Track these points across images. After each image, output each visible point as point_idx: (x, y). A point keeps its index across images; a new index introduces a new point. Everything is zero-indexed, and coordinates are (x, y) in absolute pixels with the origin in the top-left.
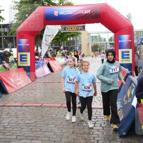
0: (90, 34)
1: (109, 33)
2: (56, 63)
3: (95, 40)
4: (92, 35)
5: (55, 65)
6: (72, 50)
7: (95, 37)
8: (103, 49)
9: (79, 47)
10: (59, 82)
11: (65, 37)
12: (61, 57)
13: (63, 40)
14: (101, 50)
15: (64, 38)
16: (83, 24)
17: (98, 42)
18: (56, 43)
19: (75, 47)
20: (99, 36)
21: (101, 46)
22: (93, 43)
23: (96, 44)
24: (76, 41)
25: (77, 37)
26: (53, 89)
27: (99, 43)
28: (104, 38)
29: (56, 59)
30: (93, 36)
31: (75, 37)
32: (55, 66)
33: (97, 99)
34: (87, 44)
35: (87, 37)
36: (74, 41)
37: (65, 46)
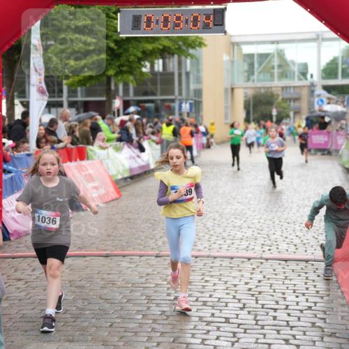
0: (238, 44)
1: (324, 40)
2: (91, 171)
3: (260, 73)
4: (247, 50)
5: (90, 178)
6: (163, 113)
7: (263, 57)
8: (297, 113)
9: (191, 104)
10: (107, 256)
11: (132, 58)
12: (114, 143)
13: (125, 69)
14: (288, 116)
15: (128, 61)
16: (215, 4)
17: (273, 80)
18: (93, 82)
19: (173, 101)
20: (281, 55)
21: (284, 100)
22: (250, 84)
23: (262, 91)
24: (180, 75)
25: (183, 58)
26: (83, 287)
27: (277, 84)
28: (299, 64)
29: (90, 153)
30: (251, 56)
31: (176, 56)
32: (90, 185)
33: (278, 332)
34: (226, 90)
35: (226, 58)
36: (173, 74)
37: (131, 96)
